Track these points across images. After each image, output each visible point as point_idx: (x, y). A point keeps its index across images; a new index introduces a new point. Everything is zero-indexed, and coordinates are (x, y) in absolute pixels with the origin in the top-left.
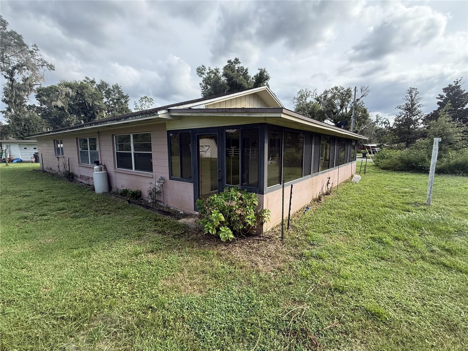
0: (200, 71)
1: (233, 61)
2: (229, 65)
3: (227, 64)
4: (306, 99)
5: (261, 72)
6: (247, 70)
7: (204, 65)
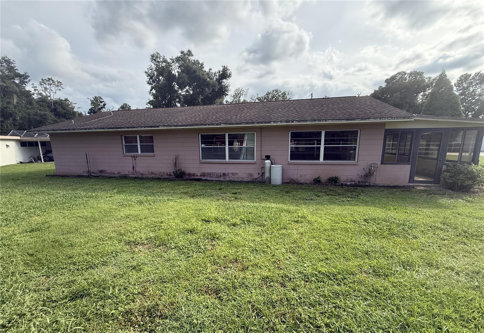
0: (154, 58)
1: (186, 52)
2: (182, 56)
3: (180, 55)
4: (240, 97)
5: (224, 69)
6: (203, 64)
7: (158, 52)
